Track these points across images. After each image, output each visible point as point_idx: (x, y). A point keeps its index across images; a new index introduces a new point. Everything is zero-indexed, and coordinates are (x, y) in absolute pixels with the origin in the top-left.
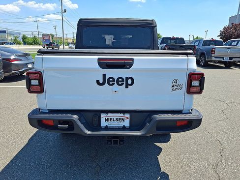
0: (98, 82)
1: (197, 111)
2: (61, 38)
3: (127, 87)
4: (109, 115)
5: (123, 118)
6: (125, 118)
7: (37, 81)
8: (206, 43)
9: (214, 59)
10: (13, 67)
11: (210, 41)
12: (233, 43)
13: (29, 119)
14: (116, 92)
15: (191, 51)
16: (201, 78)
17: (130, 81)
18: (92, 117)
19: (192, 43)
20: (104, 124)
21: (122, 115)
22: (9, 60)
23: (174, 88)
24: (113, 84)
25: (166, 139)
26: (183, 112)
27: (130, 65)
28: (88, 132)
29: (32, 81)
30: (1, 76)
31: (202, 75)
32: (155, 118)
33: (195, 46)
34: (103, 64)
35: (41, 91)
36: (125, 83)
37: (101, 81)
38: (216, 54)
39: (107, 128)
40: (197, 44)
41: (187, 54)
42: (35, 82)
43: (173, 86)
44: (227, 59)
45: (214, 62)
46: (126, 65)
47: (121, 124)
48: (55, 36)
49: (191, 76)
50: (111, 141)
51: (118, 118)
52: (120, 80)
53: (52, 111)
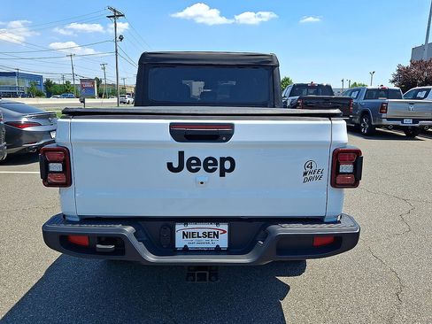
0: (170, 166)
1: (351, 218)
2: (113, 85)
3: (222, 175)
4: (190, 226)
5: (216, 231)
6: (220, 232)
7: (61, 165)
8: (371, 93)
9: (385, 122)
10: (24, 138)
11: (378, 90)
12: (419, 95)
13: (45, 234)
14: (202, 183)
15: (337, 111)
16: (356, 157)
17: (227, 165)
18: (158, 231)
19: (346, 93)
20: (180, 242)
21: (214, 226)
22: (18, 125)
23: (308, 176)
24: (197, 170)
25: (298, 269)
26: (325, 221)
27: (229, 136)
28: (151, 258)
29: (51, 164)
30: (2, 154)
31: (358, 153)
32: (274, 231)
33: (351, 99)
34: (180, 134)
35: (67, 183)
36: (218, 167)
37: (176, 165)
38: (389, 114)
39: (186, 251)
40: (354, 95)
41: (330, 116)
42: (56, 167)
43: (305, 174)
44: (408, 122)
45: (386, 127)
46: (220, 135)
47: (211, 243)
48: (103, 82)
49: (337, 155)
50: (193, 275)
51: (207, 231)
52: (210, 162)
53: (86, 220)
